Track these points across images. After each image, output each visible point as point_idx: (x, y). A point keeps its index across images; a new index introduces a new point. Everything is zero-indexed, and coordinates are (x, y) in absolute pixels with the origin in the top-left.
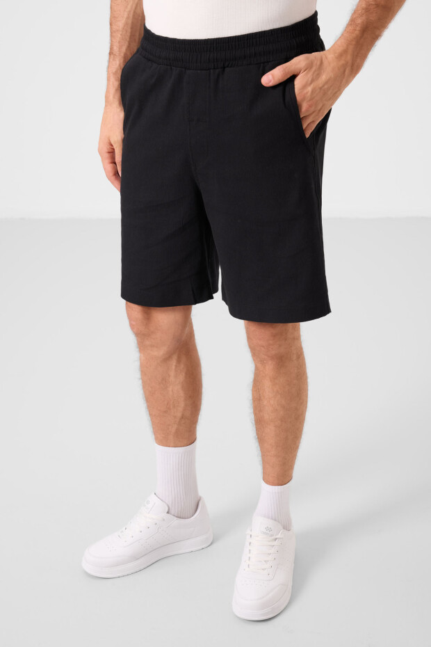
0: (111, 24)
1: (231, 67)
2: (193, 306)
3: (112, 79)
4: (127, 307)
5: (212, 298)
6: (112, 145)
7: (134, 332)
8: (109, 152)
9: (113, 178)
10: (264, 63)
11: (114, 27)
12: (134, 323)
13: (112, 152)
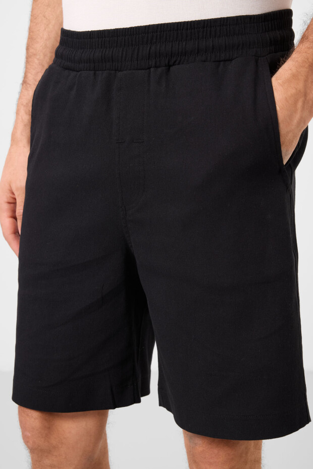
0: (27, 49)
1: (179, 64)
2: (111, 412)
3: (22, 112)
4: (20, 414)
5: (139, 401)
6: (13, 193)
7: (28, 447)
8: (9, 203)
9: (11, 237)
10: (225, 61)
11: (31, 50)
12: (29, 434)
13: (13, 203)
